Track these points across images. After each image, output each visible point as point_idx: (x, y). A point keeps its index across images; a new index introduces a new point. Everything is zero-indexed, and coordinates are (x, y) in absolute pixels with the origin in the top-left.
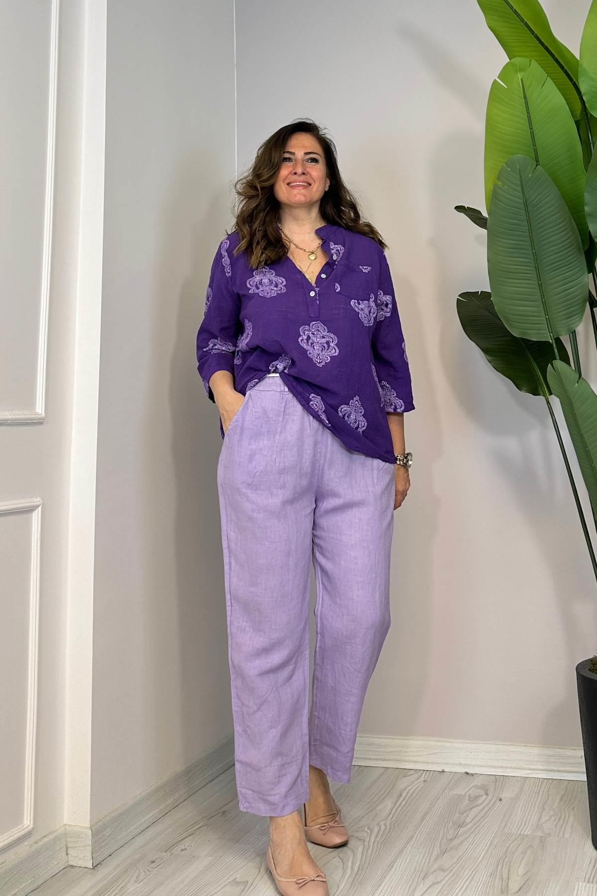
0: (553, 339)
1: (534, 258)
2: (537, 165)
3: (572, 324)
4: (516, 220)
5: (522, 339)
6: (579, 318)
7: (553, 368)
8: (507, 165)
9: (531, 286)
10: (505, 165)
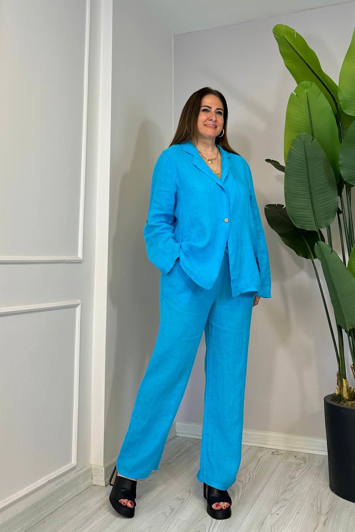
0: (318, 229)
1: (309, 187)
2: (313, 139)
3: (328, 222)
4: (300, 167)
5: (300, 229)
6: (333, 219)
7: (318, 245)
8: (297, 138)
9: (307, 202)
10: (296, 138)
